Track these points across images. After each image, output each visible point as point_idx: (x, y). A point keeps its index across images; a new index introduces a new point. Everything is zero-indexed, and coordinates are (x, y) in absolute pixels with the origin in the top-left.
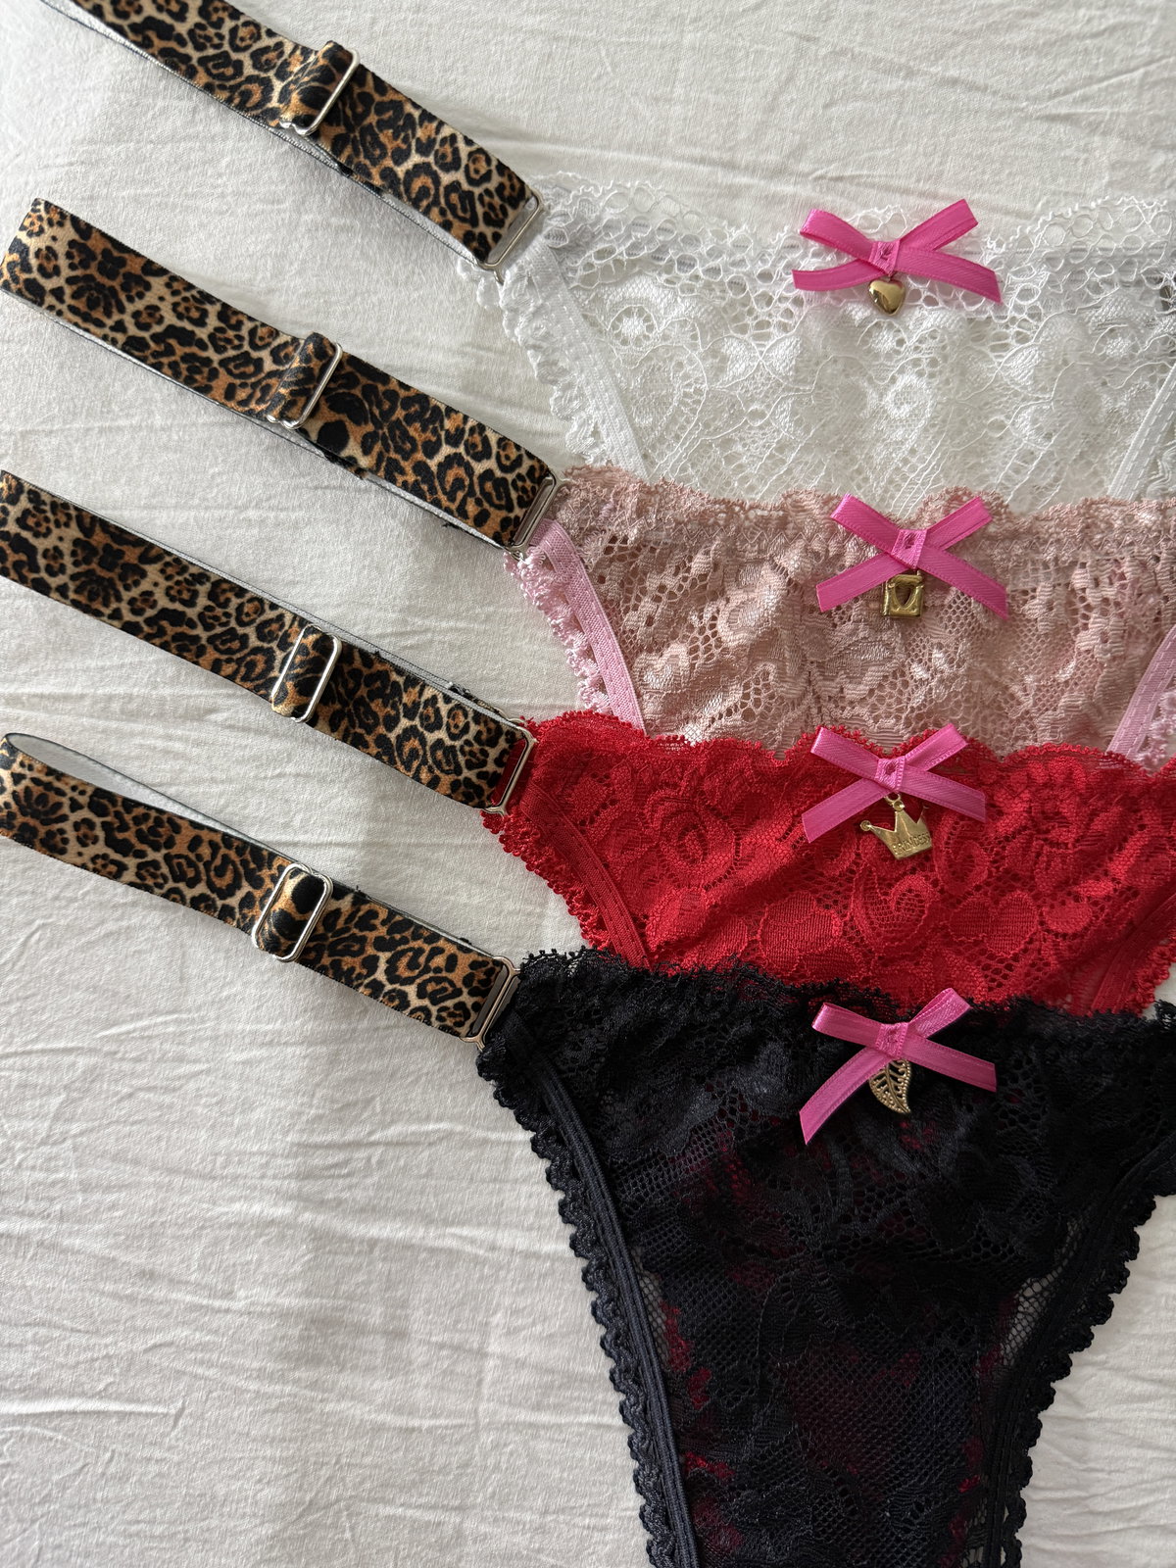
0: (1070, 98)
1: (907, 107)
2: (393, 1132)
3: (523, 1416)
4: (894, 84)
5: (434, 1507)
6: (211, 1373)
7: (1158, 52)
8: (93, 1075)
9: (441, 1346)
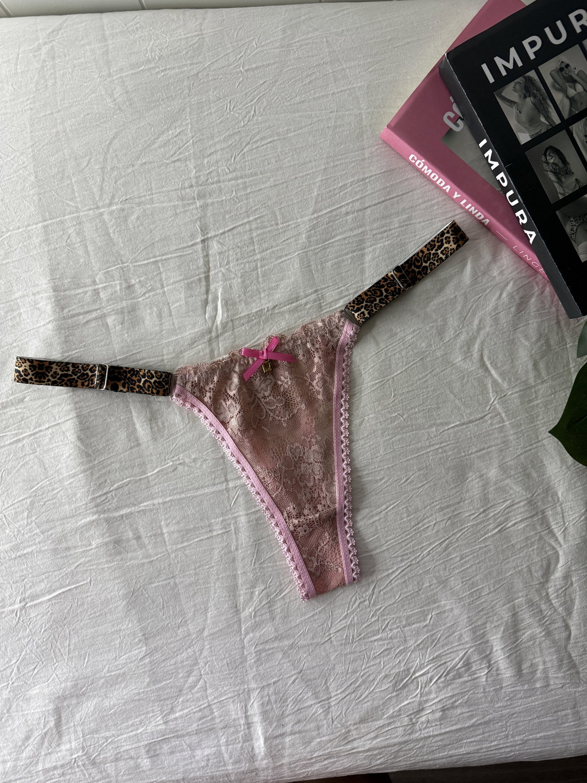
0: (176, 155)
1: (136, 174)
2: (115, 486)
3: (179, 546)
4: (130, 170)
5: (166, 579)
7: (194, 134)
8: (32, 503)
9: (151, 536)
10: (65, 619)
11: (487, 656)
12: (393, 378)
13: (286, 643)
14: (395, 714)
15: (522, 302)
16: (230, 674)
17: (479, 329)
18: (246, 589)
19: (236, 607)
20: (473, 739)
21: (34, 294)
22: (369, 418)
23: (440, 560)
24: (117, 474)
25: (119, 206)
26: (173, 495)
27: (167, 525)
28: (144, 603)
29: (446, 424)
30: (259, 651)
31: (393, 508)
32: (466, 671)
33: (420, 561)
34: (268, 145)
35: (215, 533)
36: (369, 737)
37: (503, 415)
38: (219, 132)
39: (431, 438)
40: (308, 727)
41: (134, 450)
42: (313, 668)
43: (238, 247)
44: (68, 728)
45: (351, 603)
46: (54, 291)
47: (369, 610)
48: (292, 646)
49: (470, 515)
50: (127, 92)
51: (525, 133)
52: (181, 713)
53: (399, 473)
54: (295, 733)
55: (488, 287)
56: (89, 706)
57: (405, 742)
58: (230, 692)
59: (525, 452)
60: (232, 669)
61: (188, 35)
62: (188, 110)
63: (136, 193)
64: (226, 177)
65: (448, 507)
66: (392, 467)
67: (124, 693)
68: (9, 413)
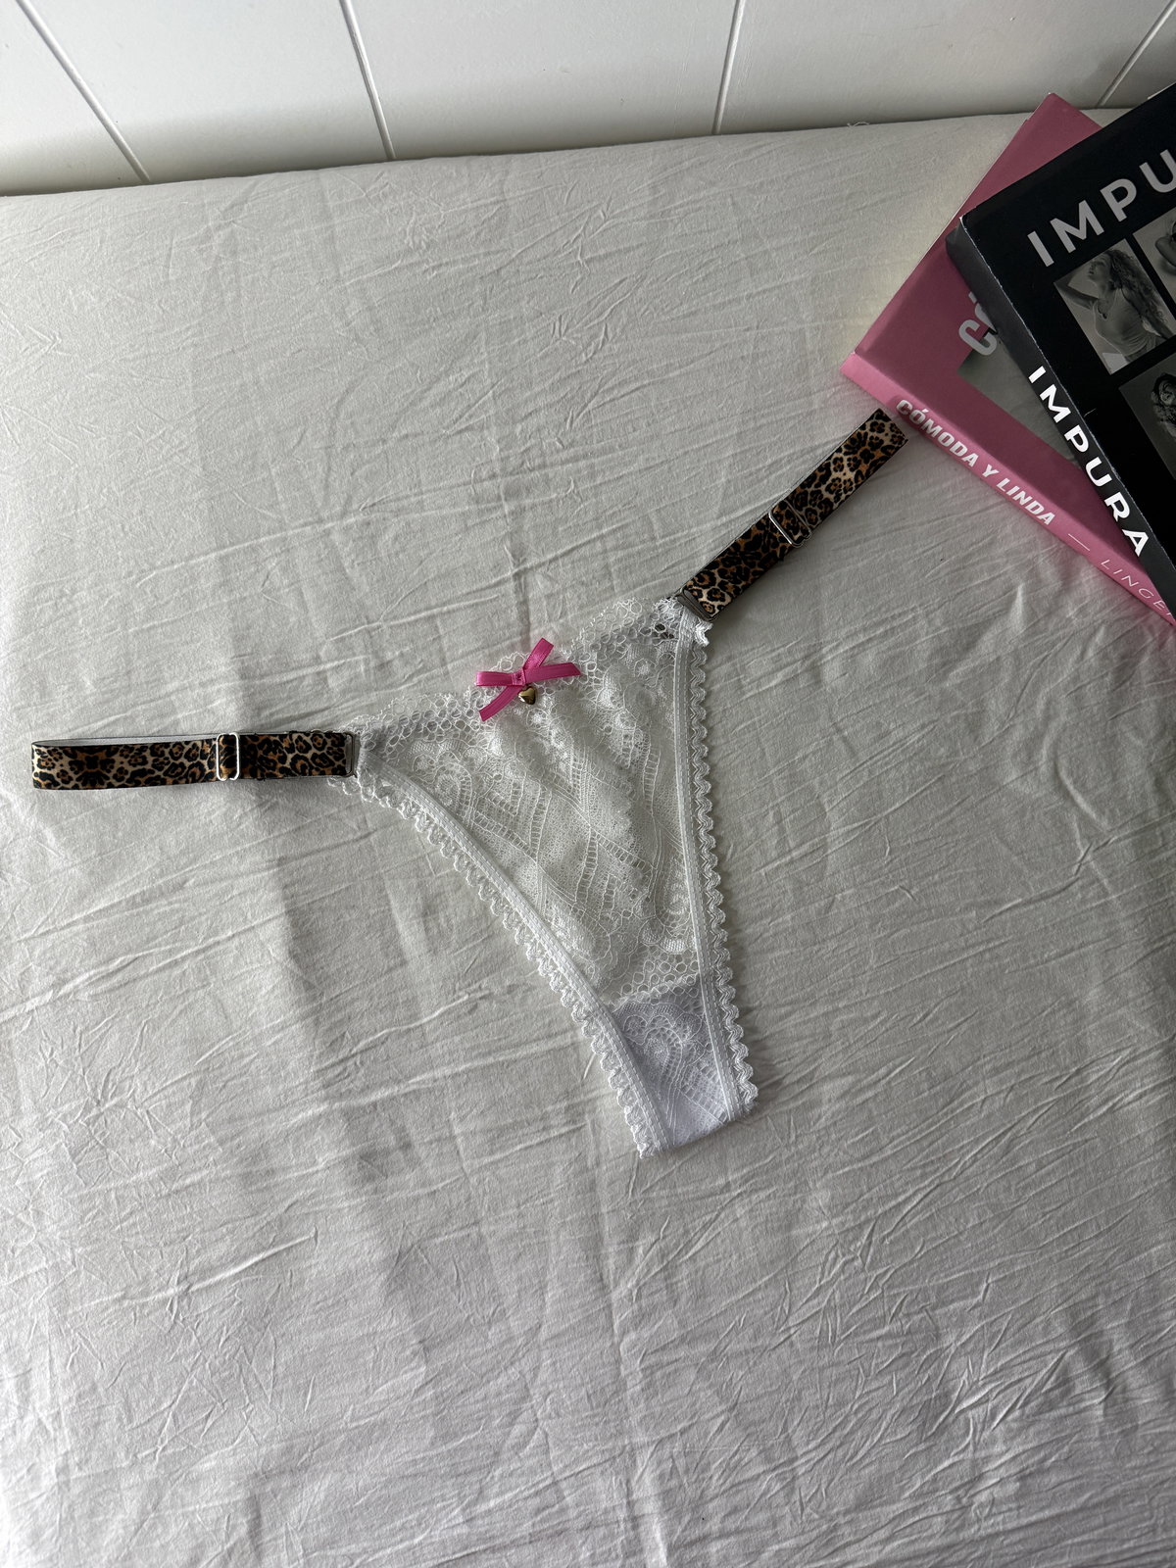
0: (463, 419)
1: (390, 458)
2: (362, 1045)
3: (487, 1160)
4: (379, 450)
5: (462, 1228)
6: (323, 1207)
7: (495, 380)
9: (431, 1143)
10: (267, 1313)
11: (1102, 1363)
12: (887, 817)
13: (703, 1348)
14: (925, 1489)
15: (1126, 664)
16: (595, 1416)
17: (1048, 719)
18: (619, 1244)
19: (602, 1279)
20: (1086, 1537)
21: (203, 685)
22: (843, 897)
23: (997, 1171)
24: (365, 1022)
25: (361, 517)
26: (472, 1059)
27: (462, 1119)
28: (421, 1276)
29: (996, 902)
30: (650, 1367)
31: (900, 1072)
32: (1064, 1395)
33: (958, 1175)
34: (633, 395)
35: (554, 1133)
36: (876, 1537)
37: (1105, 882)
38: (541, 374)
39: (969, 932)
40: (753, 1521)
41: (395, 974)
42: (758, 1398)
43: (583, 583)
44: (275, 1539)
45: (828, 1265)
46: (243, 677)
47: (862, 1276)
48: (713, 1356)
49: (1051, 1082)
50: (370, 309)
51: (1116, 352)
52: (499, 1500)
53: (909, 1003)
54: (728, 1535)
55: (1059, 639)
56: (316, 1492)
57: (949, 1547)
58: (596, 1454)
59: (1153, 952)
60: (598, 1406)
61: (479, 203)
62: (483, 335)
63: (391, 493)
64: (556, 457)
65: (1009, 1065)
66: (894, 991)
67: (386, 1462)
68: (156, 912)
